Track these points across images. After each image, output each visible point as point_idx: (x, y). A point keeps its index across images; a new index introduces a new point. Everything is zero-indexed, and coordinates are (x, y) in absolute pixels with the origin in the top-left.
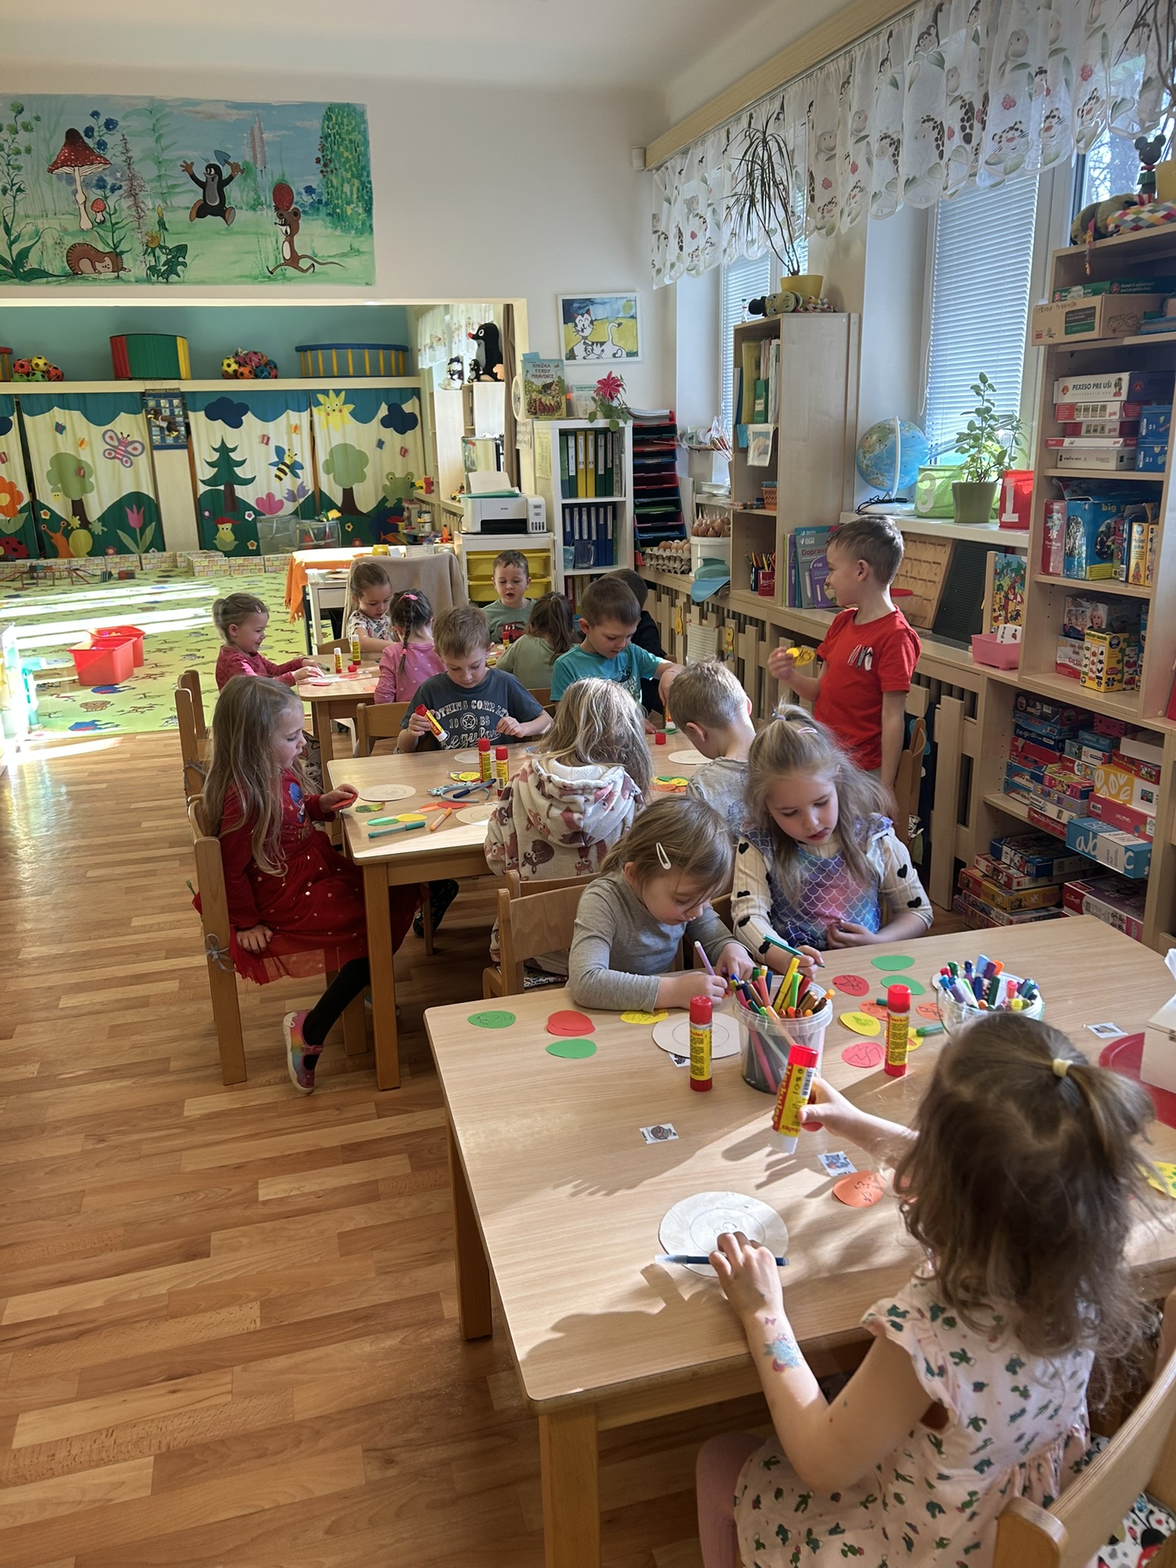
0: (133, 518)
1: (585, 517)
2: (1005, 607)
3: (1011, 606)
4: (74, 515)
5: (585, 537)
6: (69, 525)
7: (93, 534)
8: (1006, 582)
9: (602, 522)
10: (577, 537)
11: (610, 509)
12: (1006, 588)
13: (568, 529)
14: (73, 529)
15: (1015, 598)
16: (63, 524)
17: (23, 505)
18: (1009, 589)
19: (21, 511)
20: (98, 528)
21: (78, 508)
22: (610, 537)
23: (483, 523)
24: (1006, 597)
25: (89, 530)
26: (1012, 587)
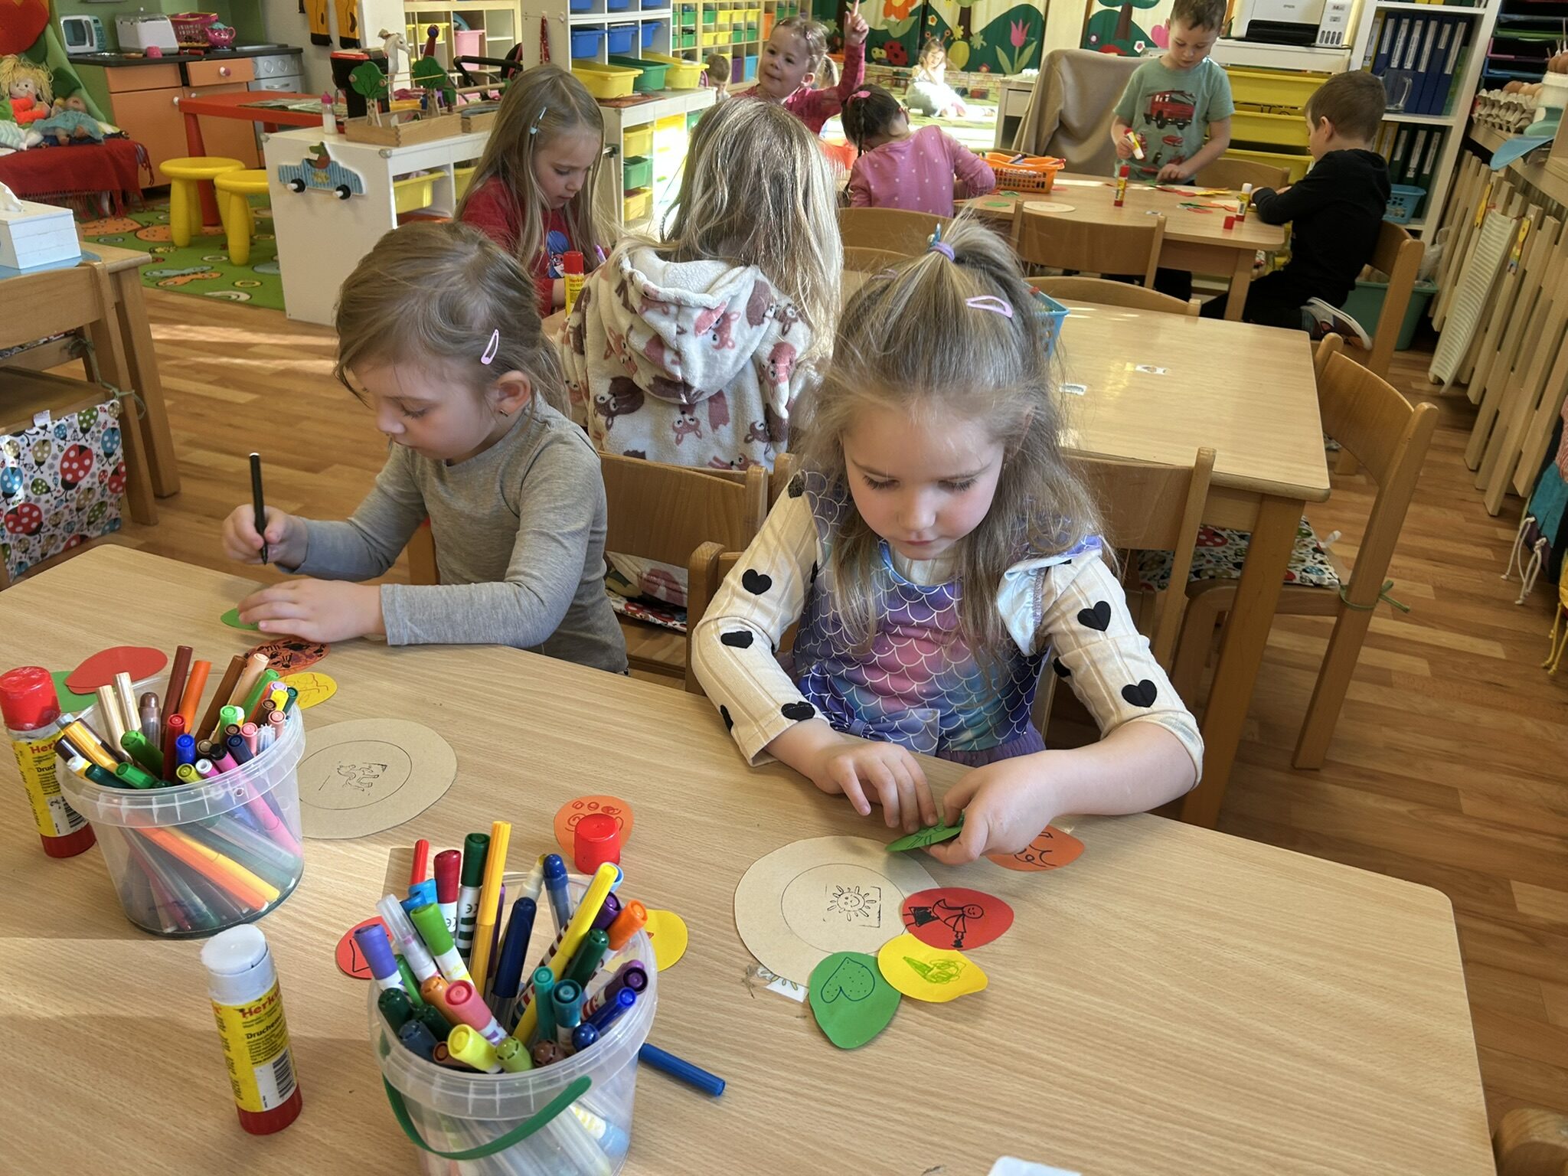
0: (1017, 35)
1: (1416, 36)
4: (960, 24)
5: (1408, 65)
6: (952, 34)
7: (971, 47)
9: (1442, 46)
10: (1395, 64)
11: (1462, 27)
13: (1384, 51)
14: (954, 40)
16: (947, 33)
17: (914, 7)
19: (912, 14)
20: (978, 42)
21: (965, 16)
22: (1448, 71)
23: (1253, 24)
25: (969, 42)
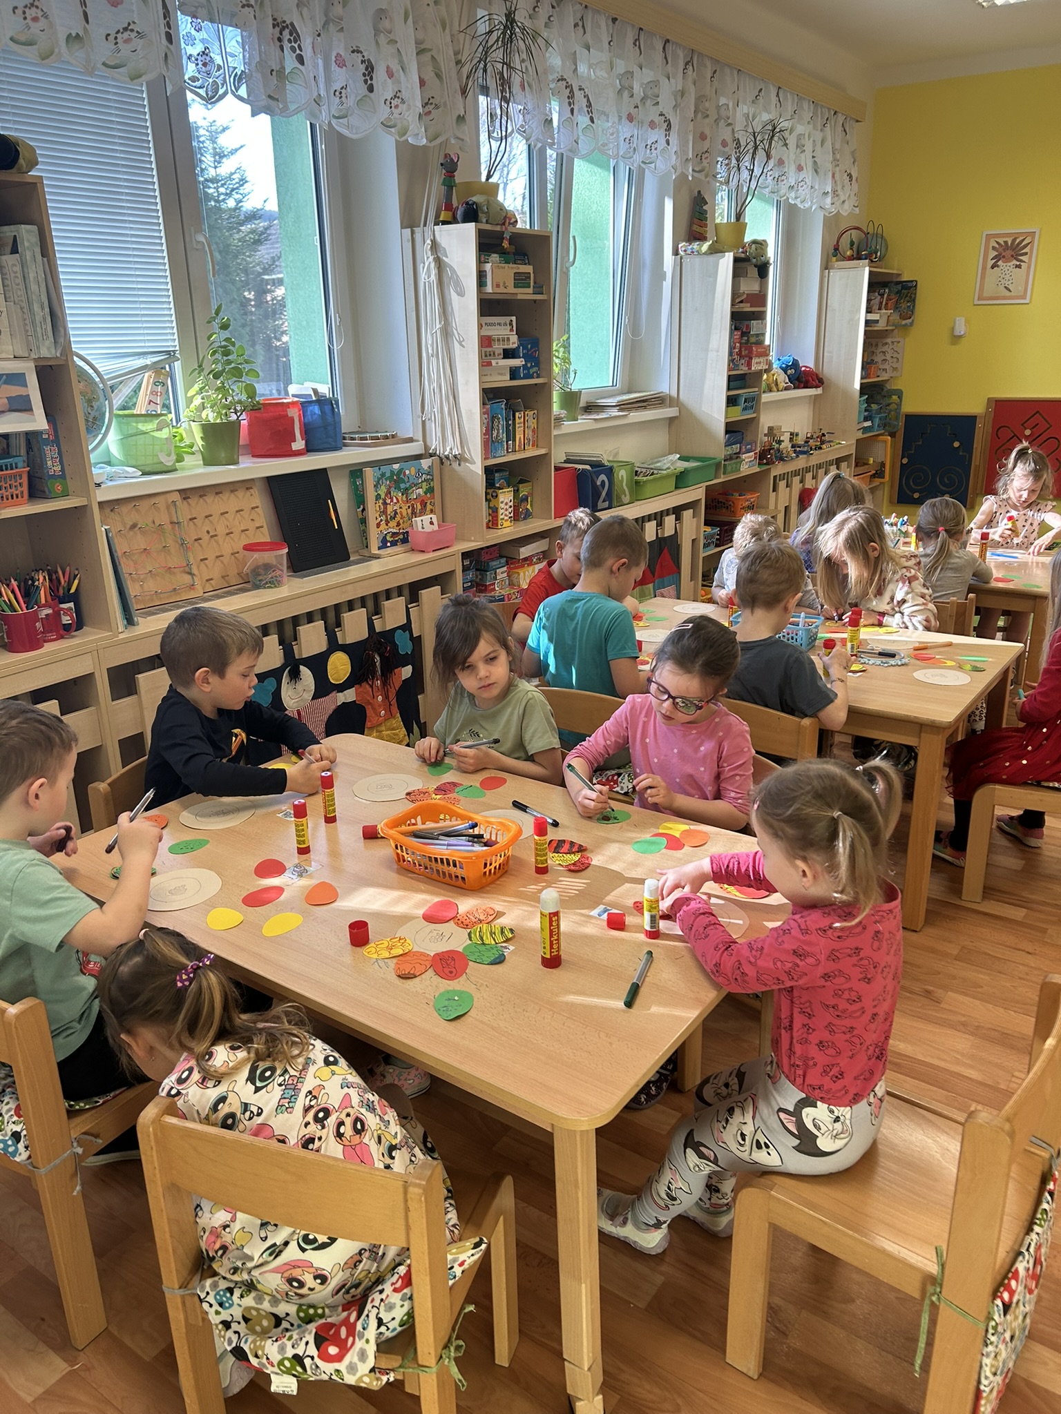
2: (384, 512)
3: (390, 509)
8: (382, 491)
12: (383, 496)
15: (392, 501)
18: (386, 495)
24: (385, 504)
26: (388, 493)
